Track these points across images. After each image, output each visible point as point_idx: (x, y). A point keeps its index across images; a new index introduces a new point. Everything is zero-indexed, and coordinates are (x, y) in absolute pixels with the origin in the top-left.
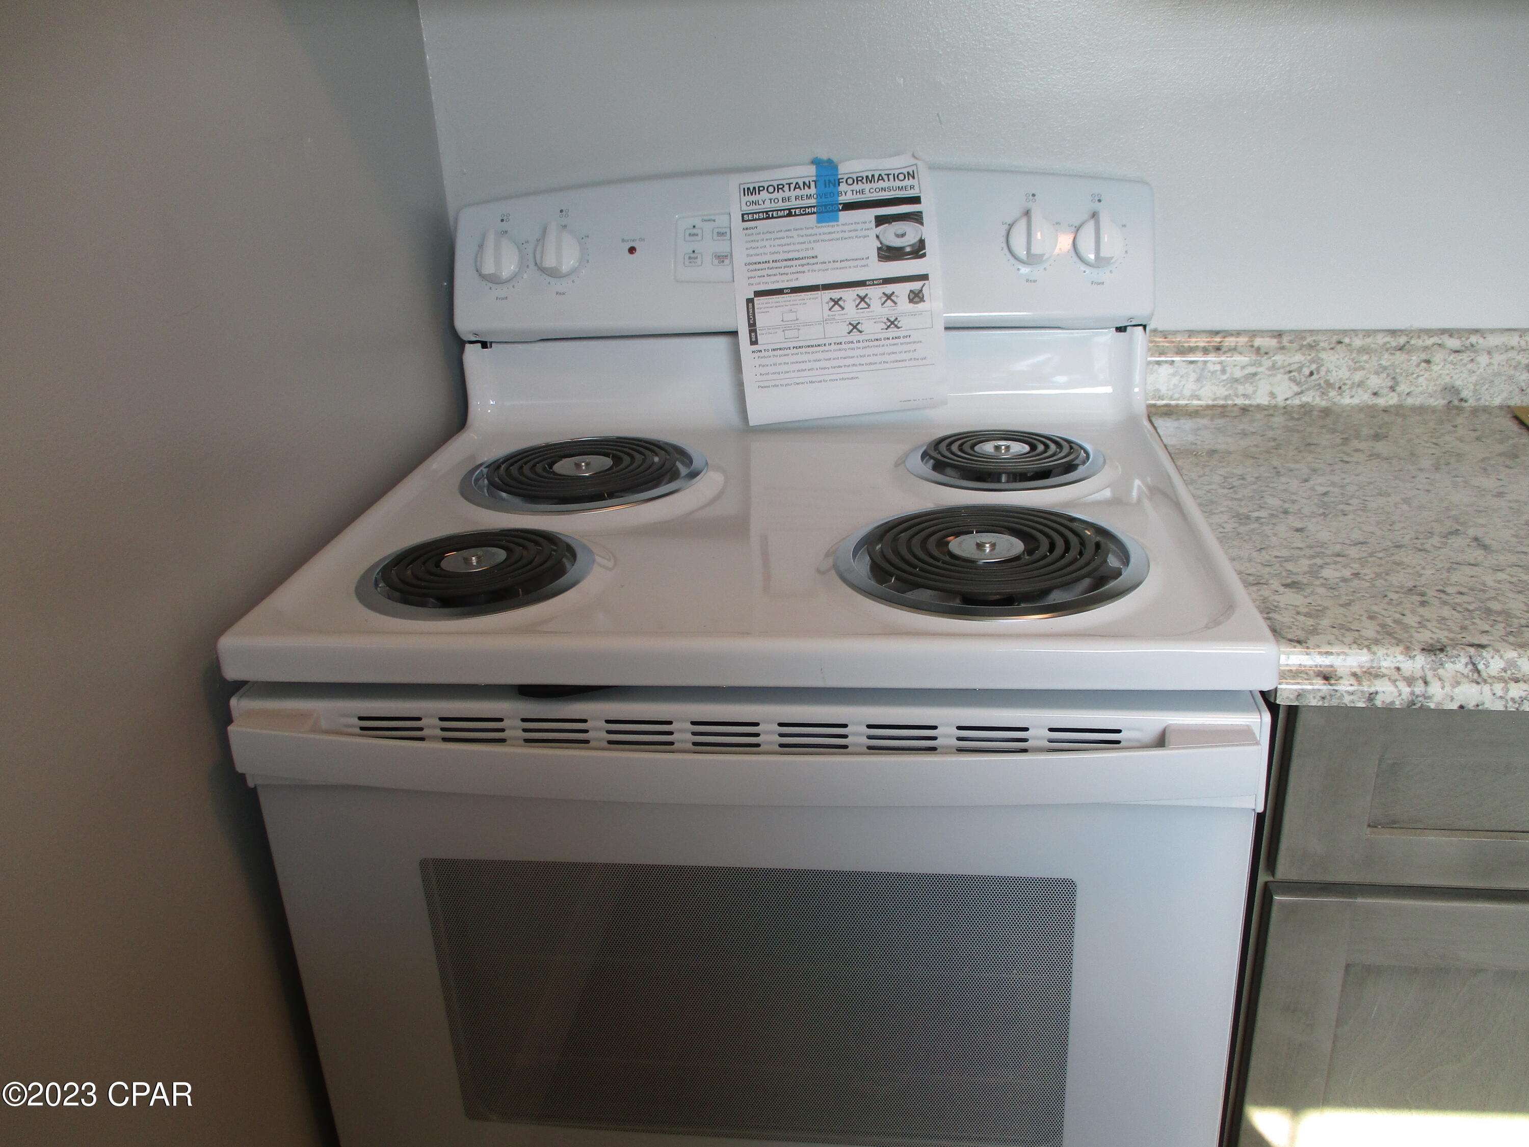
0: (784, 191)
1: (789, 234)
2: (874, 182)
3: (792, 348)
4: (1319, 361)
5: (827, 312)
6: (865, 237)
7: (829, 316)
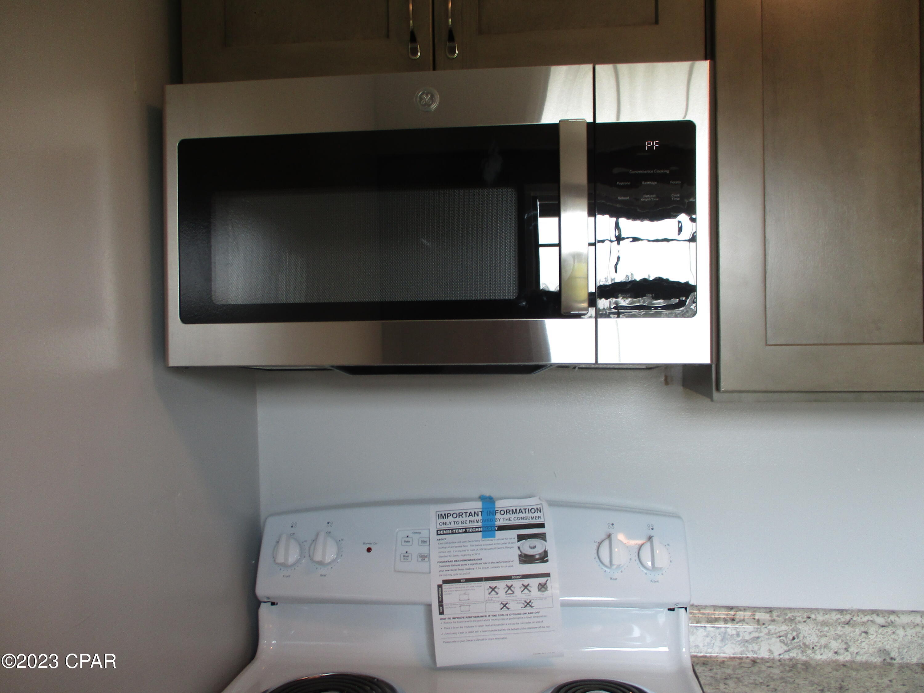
0: (463, 517)
1: (465, 544)
2: (517, 514)
3: (465, 618)
4: (798, 630)
5: (487, 596)
6: (511, 548)
7: (488, 598)
